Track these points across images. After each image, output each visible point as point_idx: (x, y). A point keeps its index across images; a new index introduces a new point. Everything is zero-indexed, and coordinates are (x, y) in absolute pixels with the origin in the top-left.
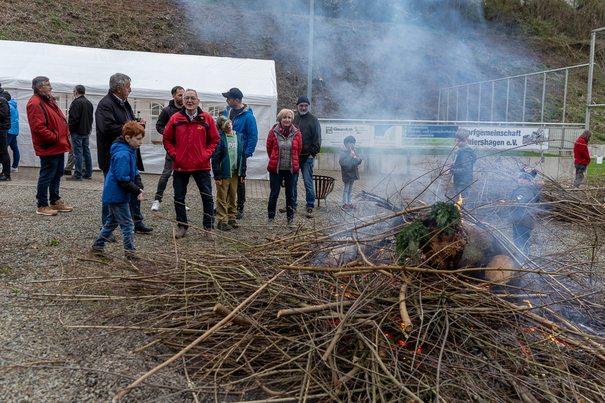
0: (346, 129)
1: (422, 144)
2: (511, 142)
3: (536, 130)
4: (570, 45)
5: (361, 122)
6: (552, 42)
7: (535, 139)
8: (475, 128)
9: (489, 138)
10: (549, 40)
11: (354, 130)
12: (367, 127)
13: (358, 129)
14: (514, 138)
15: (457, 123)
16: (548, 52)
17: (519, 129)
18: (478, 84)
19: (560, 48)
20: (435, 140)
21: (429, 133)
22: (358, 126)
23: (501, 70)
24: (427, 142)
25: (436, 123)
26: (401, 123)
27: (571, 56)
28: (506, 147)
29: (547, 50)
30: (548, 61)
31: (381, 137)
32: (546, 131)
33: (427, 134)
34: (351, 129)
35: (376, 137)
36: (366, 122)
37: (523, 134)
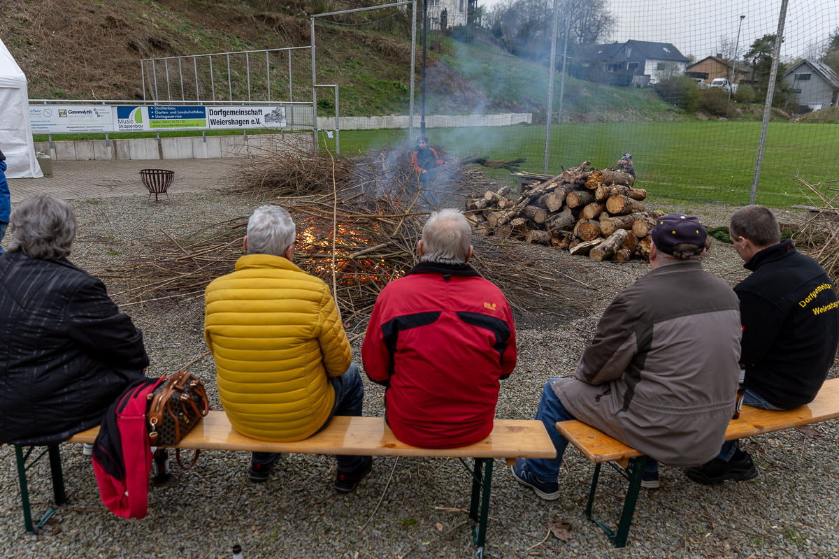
0: (84, 112)
1: (172, 126)
2: (255, 121)
3: (274, 108)
4: (255, 16)
5: (101, 103)
6: (238, 11)
7: (274, 118)
8: (221, 108)
9: (236, 118)
10: (234, 9)
11: (94, 112)
12: (108, 108)
13: (99, 112)
14: (257, 117)
15: (204, 104)
16: (235, 22)
17: (260, 108)
18: (193, 58)
19: (246, 18)
20: (184, 121)
21: (177, 114)
22: (98, 108)
23: (193, 39)
24: (176, 124)
25: (182, 103)
26: (147, 103)
27: (257, 28)
28: (250, 126)
29: (234, 19)
30: (237, 31)
31: (127, 119)
32: (283, 109)
33: (175, 115)
34: (90, 112)
35: (120, 120)
36: (106, 103)
37: (264, 113)
